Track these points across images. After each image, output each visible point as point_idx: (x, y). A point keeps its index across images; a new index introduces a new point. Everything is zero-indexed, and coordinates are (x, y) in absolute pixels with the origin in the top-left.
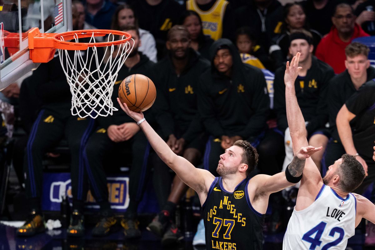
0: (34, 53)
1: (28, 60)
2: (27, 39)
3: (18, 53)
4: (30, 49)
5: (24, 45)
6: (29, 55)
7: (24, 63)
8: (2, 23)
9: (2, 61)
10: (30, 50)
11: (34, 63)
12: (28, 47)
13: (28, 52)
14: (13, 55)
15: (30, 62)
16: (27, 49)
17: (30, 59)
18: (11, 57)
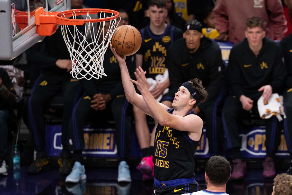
0: (40, 28)
1: (35, 34)
2: (34, 17)
3: (27, 28)
4: (36, 24)
5: (31, 21)
6: (36, 29)
7: (32, 36)
8: (14, 3)
9: (13, 35)
10: (37, 26)
11: (40, 36)
12: (35, 23)
13: (35, 27)
14: (22, 29)
15: (37, 35)
16: (34, 24)
17: (37, 33)
18: (22, 32)
